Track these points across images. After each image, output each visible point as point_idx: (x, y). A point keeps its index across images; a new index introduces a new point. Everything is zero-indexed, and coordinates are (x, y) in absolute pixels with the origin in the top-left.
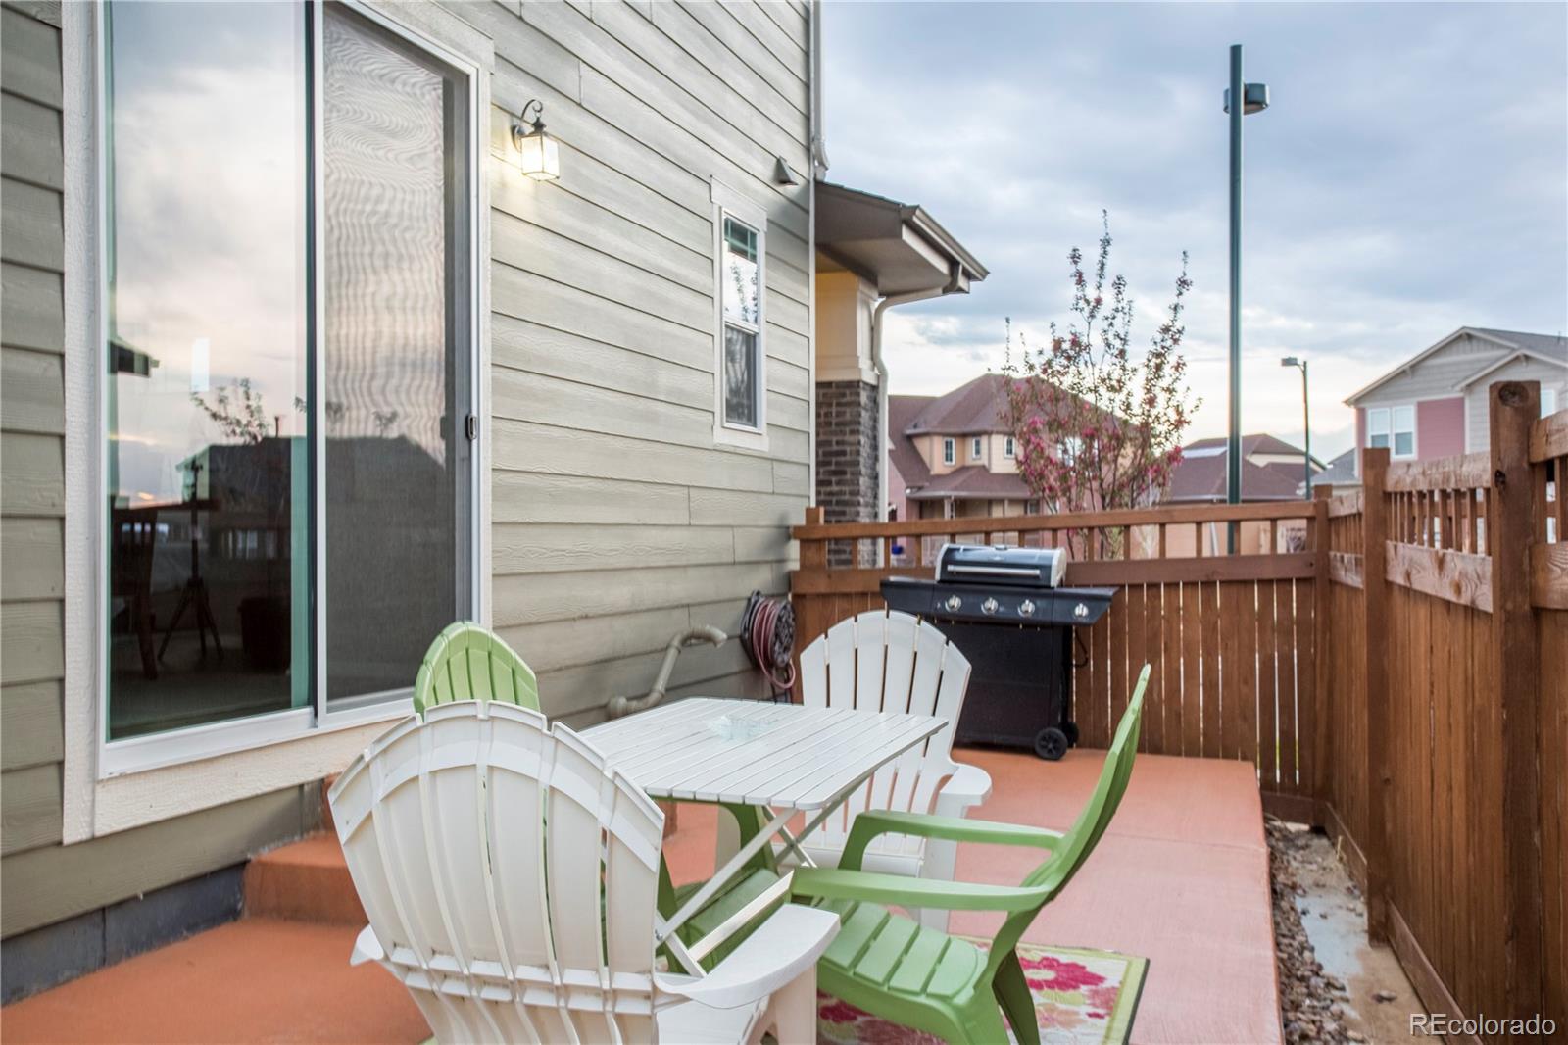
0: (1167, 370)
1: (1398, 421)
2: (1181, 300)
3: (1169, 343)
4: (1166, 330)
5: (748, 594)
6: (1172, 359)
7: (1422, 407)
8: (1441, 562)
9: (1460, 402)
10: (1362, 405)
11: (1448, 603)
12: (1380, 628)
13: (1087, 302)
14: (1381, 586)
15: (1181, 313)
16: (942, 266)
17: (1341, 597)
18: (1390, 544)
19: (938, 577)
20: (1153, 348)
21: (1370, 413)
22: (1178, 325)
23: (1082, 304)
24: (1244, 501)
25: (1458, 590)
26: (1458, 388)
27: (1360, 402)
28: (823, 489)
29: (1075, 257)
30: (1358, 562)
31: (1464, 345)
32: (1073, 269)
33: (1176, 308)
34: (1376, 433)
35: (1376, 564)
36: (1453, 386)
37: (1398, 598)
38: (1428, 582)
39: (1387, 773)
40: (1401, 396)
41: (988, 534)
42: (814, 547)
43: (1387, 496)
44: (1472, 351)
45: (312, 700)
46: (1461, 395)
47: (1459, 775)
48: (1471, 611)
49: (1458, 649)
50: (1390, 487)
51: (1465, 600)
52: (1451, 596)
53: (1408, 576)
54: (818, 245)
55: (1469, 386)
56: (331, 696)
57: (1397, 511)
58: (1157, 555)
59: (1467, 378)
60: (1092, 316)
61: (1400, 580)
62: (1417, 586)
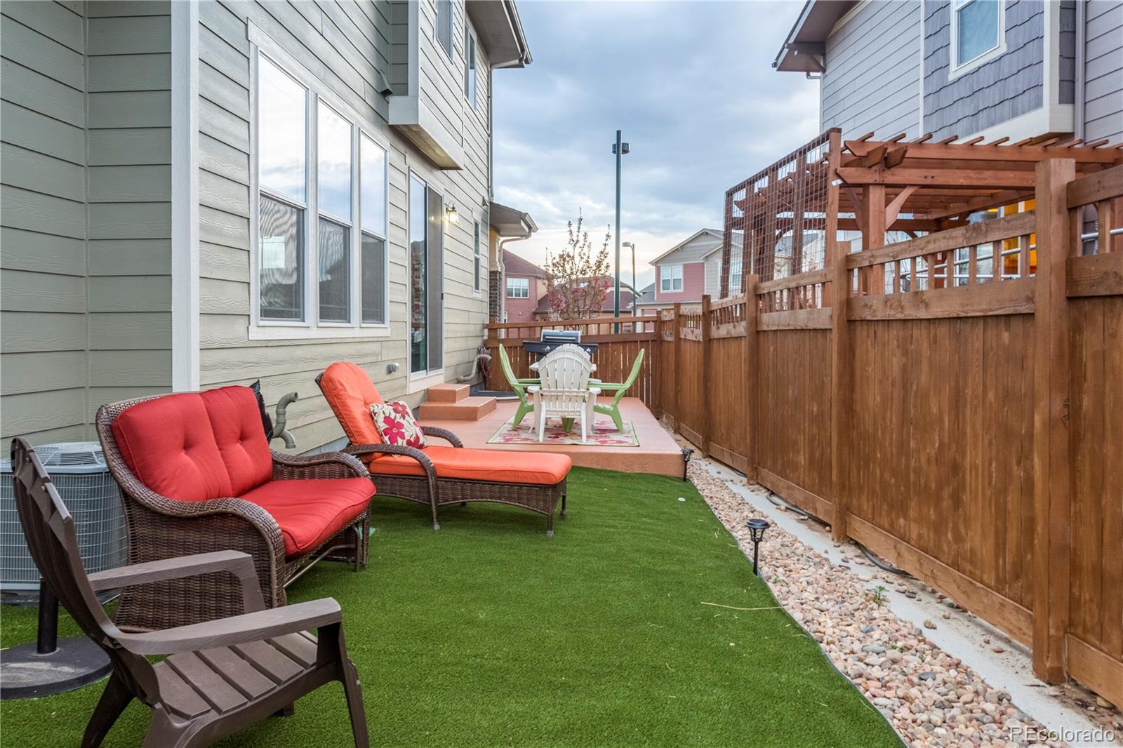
0: (603, 267)
1: (675, 272)
2: (608, 242)
3: (603, 257)
4: (602, 253)
5: (477, 347)
6: (605, 264)
7: (685, 266)
8: (693, 332)
9: (703, 263)
10: (658, 265)
11: (694, 341)
12: (678, 350)
13: (573, 241)
14: (678, 339)
15: (607, 247)
16: (527, 229)
17: (666, 345)
18: (681, 328)
19: (542, 340)
20: (597, 259)
21: (662, 268)
22: (606, 251)
23: (572, 242)
24: (603, 312)
25: (696, 337)
26: (702, 258)
27: (657, 263)
28: (492, 310)
29: (570, 224)
30: (671, 334)
31: (704, 237)
32: (569, 229)
33: (605, 245)
34: (664, 279)
35: (678, 333)
36: (700, 257)
37: (682, 342)
38: (690, 337)
39: (679, 388)
40: (676, 261)
41: (553, 326)
42: (493, 331)
43: (680, 315)
44: (708, 240)
45: (426, 369)
46: (703, 261)
47: (696, 379)
48: (699, 342)
49: (696, 351)
50: (681, 313)
51: (697, 340)
52: (694, 339)
53: (685, 336)
54: (490, 225)
55: (706, 257)
56: (430, 368)
57: (682, 320)
58: (597, 334)
59: (706, 253)
60: (575, 246)
61: (683, 337)
62: (687, 338)
